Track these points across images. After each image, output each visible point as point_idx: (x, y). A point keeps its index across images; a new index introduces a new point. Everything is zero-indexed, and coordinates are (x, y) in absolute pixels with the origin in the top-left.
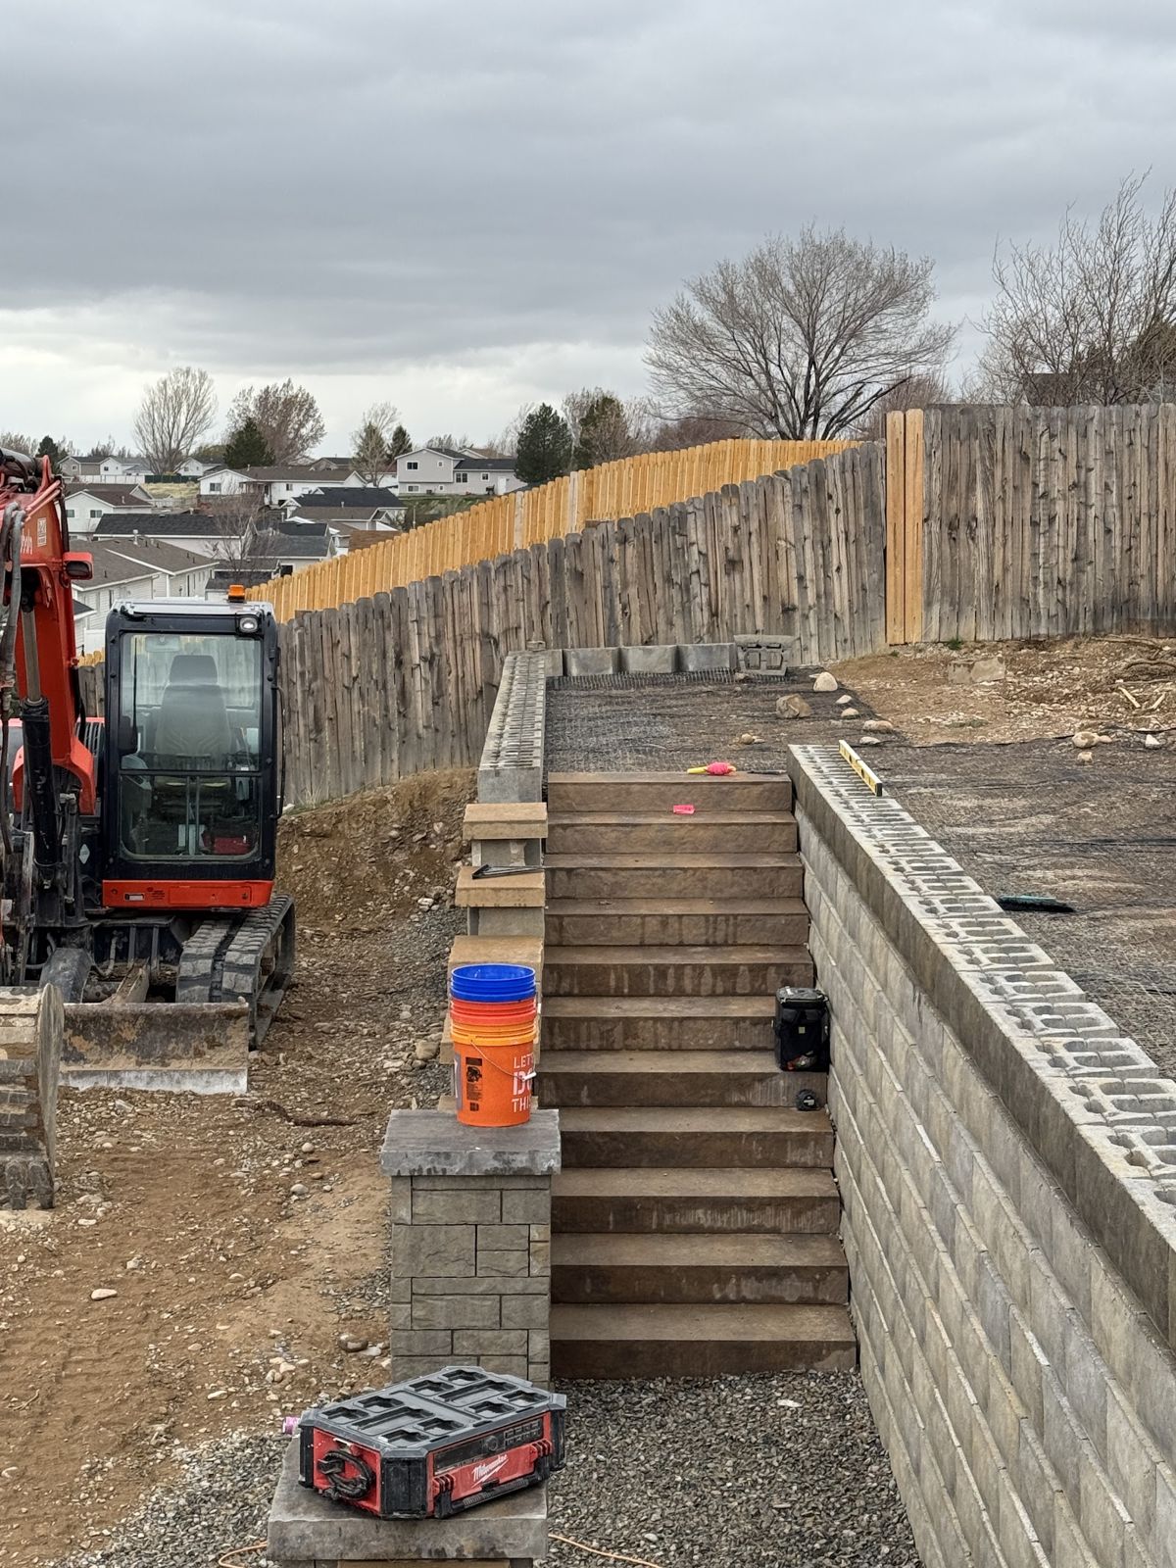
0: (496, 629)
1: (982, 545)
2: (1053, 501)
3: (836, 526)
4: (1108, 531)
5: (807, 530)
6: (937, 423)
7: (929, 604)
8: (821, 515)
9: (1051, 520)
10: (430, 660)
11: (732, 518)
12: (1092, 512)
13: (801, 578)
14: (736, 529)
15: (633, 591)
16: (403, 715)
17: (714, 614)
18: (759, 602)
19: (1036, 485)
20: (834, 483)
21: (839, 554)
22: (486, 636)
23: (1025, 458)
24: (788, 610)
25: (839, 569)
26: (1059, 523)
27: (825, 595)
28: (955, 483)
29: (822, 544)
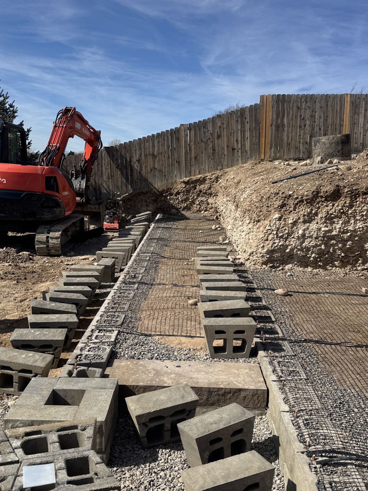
0: (156, 153)
1: (286, 132)
2: (306, 121)
3: (247, 126)
4: (320, 129)
5: (239, 127)
6: (275, 98)
7: (271, 148)
8: (243, 123)
9: (305, 126)
10: (139, 161)
11: (219, 124)
12: (316, 124)
13: (237, 141)
14: (220, 127)
15: (192, 143)
16: (131, 176)
17: (214, 150)
18: (226, 147)
19: (301, 116)
20: (247, 114)
21: (248, 134)
22: (153, 155)
23: (298, 108)
24: (233, 149)
25: (247, 138)
26: (307, 126)
27: (243, 146)
28: (280, 114)
29: (243, 132)
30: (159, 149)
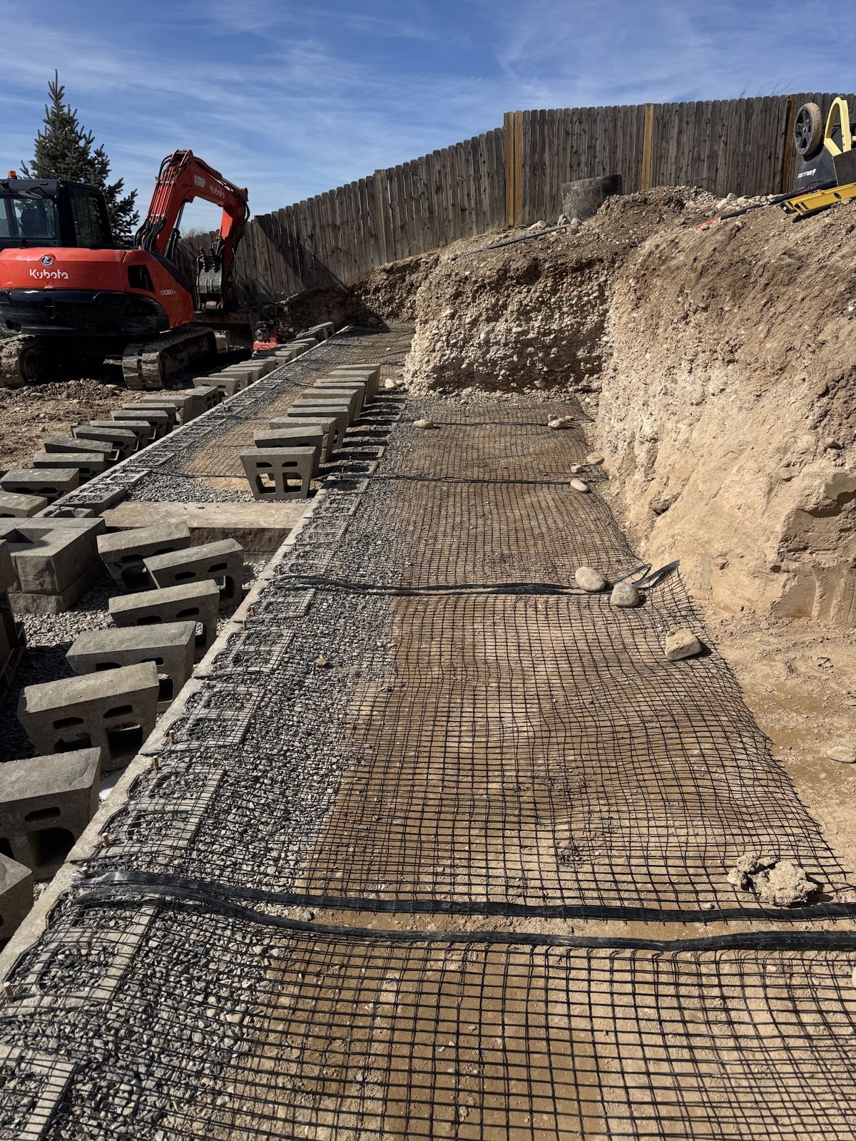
0: (338, 223)
1: (548, 177)
2: (580, 155)
3: (484, 169)
4: (604, 169)
5: (472, 172)
6: (529, 117)
7: (524, 206)
8: (476, 163)
9: (579, 164)
10: (311, 237)
11: (438, 167)
12: (597, 160)
13: (468, 195)
14: (440, 172)
15: (396, 203)
16: (302, 262)
17: (431, 212)
18: (450, 207)
19: (572, 147)
20: (483, 146)
21: (485, 183)
22: (334, 225)
23: (567, 133)
24: (463, 210)
25: (485, 190)
26: (582, 165)
27: (479, 202)
28: (536, 147)
29: (478, 179)
30: (342, 215)
